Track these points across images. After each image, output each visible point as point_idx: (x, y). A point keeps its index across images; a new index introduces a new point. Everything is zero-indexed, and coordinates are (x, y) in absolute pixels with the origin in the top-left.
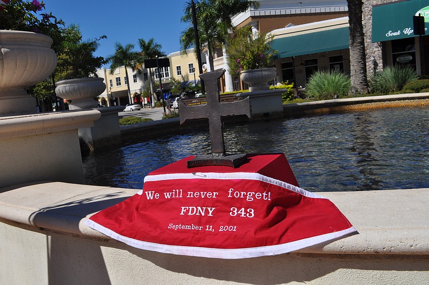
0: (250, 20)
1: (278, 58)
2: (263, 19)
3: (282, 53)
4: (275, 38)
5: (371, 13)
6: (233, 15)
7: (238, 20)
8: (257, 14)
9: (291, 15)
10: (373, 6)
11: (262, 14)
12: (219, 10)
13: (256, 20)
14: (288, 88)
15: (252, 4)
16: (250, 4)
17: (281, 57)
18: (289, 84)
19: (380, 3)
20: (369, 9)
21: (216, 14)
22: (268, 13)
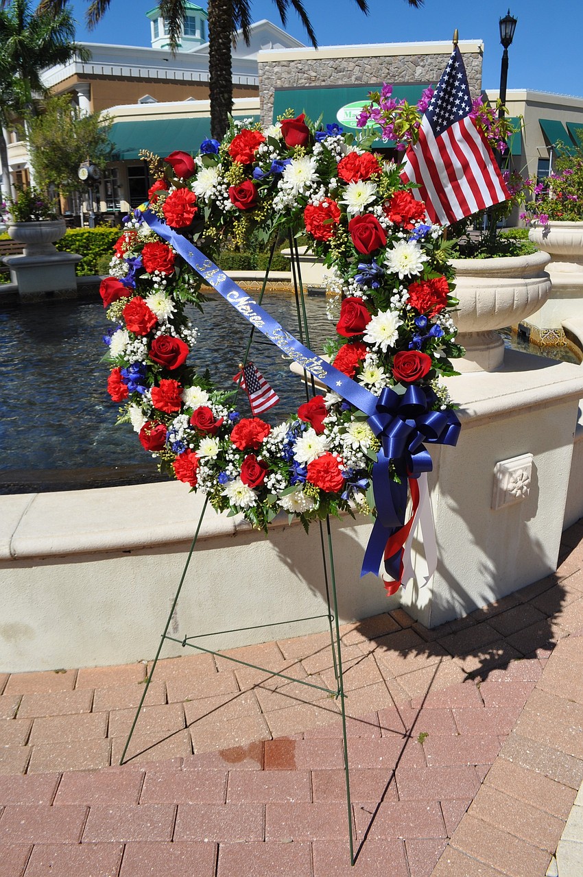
0: (75, 80)
1: (121, 158)
2: (98, 80)
3: (128, 151)
4: (116, 120)
5: (272, 99)
6: (42, 67)
7: (53, 76)
8: (88, 69)
9: (149, 80)
10: (277, 89)
11: (98, 71)
12: (15, 56)
13: (85, 82)
14: (110, 233)
15: (77, 52)
16: (75, 51)
17: (125, 158)
18: (111, 227)
19: (287, 86)
20: (271, 93)
21: (9, 63)
22: (107, 71)
